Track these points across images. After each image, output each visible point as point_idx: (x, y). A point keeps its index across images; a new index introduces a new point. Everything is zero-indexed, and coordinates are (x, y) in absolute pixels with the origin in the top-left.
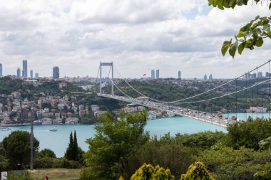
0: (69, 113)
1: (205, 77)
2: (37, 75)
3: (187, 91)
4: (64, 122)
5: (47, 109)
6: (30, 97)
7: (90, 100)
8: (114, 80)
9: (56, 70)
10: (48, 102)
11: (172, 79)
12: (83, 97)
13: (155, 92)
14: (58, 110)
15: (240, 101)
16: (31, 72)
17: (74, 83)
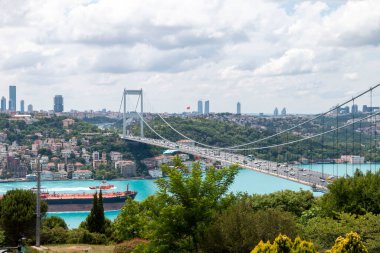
0: (78, 164)
1: (276, 111)
2: (30, 107)
3: (250, 132)
4: (70, 177)
5: (45, 158)
6: (20, 140)
7: (110, 145)
8: (144, 115)
9: (59, 101)
10: (46, 147)
11: (228, 114)
12: (98, 140)
13: (204, 133)
14: (61, 159)
15: (326, 147)
16: (22, 103)
17: (86, 119)
